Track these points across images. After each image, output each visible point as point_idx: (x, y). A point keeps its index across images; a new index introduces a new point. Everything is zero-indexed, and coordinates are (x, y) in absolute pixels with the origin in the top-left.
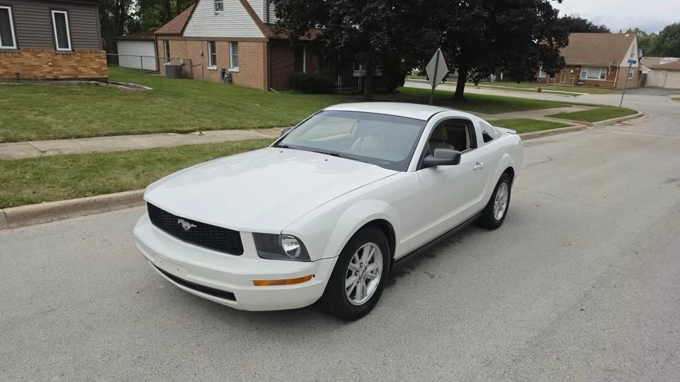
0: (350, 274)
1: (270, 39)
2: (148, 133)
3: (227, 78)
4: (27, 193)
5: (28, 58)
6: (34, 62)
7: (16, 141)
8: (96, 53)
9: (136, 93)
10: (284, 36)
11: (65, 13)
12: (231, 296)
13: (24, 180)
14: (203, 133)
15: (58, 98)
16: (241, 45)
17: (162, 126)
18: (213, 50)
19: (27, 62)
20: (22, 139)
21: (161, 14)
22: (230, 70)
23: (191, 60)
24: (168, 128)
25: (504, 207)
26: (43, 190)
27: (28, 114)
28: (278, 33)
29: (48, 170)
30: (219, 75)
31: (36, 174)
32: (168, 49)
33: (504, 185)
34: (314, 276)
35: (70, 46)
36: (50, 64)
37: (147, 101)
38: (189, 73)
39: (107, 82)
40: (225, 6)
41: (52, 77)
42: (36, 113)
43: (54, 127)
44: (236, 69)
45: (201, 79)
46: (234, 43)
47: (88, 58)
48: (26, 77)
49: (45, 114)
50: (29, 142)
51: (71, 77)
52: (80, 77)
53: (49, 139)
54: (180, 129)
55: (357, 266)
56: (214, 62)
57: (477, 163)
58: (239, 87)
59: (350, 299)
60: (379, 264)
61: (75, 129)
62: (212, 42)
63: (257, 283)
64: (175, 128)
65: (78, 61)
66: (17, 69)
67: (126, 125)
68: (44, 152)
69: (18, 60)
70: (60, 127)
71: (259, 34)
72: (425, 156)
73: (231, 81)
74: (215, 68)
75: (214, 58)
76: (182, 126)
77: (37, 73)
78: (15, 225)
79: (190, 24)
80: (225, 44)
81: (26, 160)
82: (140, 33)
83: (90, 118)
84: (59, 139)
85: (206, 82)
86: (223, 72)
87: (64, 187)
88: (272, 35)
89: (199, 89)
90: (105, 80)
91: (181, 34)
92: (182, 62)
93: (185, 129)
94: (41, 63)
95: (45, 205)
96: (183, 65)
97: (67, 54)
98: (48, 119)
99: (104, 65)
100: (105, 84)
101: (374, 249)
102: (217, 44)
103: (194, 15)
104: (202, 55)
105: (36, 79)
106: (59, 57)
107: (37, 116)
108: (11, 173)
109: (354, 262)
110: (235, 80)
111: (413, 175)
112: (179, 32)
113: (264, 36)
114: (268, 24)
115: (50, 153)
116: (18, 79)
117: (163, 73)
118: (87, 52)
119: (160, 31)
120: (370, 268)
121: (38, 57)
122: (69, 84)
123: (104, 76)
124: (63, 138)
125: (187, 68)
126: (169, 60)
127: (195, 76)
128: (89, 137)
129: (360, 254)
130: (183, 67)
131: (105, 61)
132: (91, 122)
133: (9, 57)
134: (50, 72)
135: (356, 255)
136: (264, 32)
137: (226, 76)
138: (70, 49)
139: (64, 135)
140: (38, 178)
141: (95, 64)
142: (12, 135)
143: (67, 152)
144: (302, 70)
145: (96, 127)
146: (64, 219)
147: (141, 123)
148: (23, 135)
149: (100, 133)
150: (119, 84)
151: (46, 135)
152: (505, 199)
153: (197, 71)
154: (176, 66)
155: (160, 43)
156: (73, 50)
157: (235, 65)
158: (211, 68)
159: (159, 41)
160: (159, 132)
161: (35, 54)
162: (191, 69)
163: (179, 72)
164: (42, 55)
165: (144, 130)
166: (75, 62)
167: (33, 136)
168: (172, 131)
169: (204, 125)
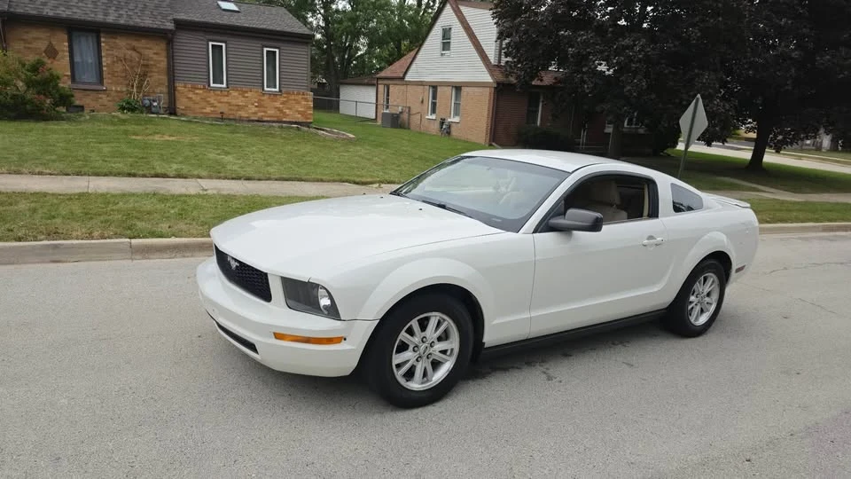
0: (403, 347)
1: (498, 84)
2: (322, 181)
3: (446, 129)
4: (164, 227)
5: (235, 98)
6: (241, 101)
7: (185, 178)
8: (303, 94)
9: (336, 140)
10: (513, 80)
11: (277, 50)
12: (252, 347)
13: (167, 215)
14: (382, 185)
15: (250, 140)
16: (465, 90)
17: (339, 175)
18: (434, 97)
19: (234, 102)
20: (193, 176)
21: (390, 55)
22: (449, 120)
23: (409, 108)
24: (346, 178)
25: (713, 308)
26: (182, 226)
27: (210, 152)
28: (507, 76)
29: (196, 207)
30: (437, 126)
31: (183, 209)
32: (388, 95)
33: (712, 277)
34: (345, 339)
35: (278, 86)
36: (256, 104)
37: (342, 149)
38: (407, 122)
39: (308, 127)
40: (452, 45)
41: (256, 119)
42: (219, 151)
43: (229, 167)
44: (457, 119)
45: (418, 129)
46: (458, 88)
47: (294, 100)
48: (231, 117)
49: (227, 153)
50: (199, 180)
51: (275, 119)
52: (284, 120)
53: (219, 178)
54: (358, 180)
55: (416, 340)
56: (434, 111)
57: (651, 237)
58: (457, 140)
59: (402, 381)
60: (454, 344)
61: (250, 171)
62: (434, 87)
63: (278, 336)
64: (352, 178)
65: (283, 103)
66: (224, 109)
67: (302, 172)
68: (206, 190)
69: (225, 99)
70: (235, 168)
71: (487, 78)
72: (553, 217)
73: (449, 133)
74: (434, 117)
75: (434, 105)
76: (362, 177)
77: (243, 114)
78: (138, 257)
79: (413, 66)
80: (448, 90)
81: (181, 196)
82: (364, 75)
83: (270, 161)
84: (228, 179)
85: (420, 133)
86: (442, 123)
87: (202, 225)
88: (501, 78)
89: (409, 141)
90: (308, 125)
91: (403, 78)
92: (400, 109)
93: (364, 180)
94: (246, 102)
95: (173, 240)
96: (401, 113)
97: (275, 94)
98: (229, 158)
99: (309, 108)
100: (306, 129)
101: (446, 323)
102: (439, 89)
103: (419, 57)
104: (422, 102)
105: (241, 120)
106: (265, 97)
107: (219, 154)
108: (160, 206)
109: (411, 332)
110: (454, 132)
111: (525, 238)
112: (401, 76)
113: (491, 81)
114: (498, 66)
115: (209, 192)
116: (222, 119)
117: (379, 122)
118: (293, 94)
119: (382, 74)
120: (440, 346)
121: (244, 97)
122: (270, 127)
123: (309, 121)
124: (233, 179)
125: (405, 116)
126: (387, 107)
127: (412, 127)
128: (259, 180)
129: (423, 325)
130: (401, 116)
131: (311, 104)
132: (268, 165)
133: (218, 95)
134: (255, 113)
135: (414, 323)
136: (492, 75)
137: (444, 127)
138: (277, 89)
139: (234, 176)
140: (181, 215)
141: (301, 105)
142: (185, 172)
143: (225, 193)
144: (535, 122)
145: (272, 170)
146: (188, 257)
147: (319, 171)
148: (196, 173)
149: (272, 177)
150: (323, 130)
151: (218, 173)
152: (715, 296)
153: (415, 120)
154: (393, 114)
155: (381, 88)
156: (280, 91)
157: (456, 114)
158: (430, 117)
159: (379, 86)
160: (334, 181)
161: (243, 93)
162: (409, 119)
163: (396, 122)
164: (249, 94)
165: (319, 177)
166: (281, 104)
167: (204, 173)
168: (347, 181)
169: (387, 177)
